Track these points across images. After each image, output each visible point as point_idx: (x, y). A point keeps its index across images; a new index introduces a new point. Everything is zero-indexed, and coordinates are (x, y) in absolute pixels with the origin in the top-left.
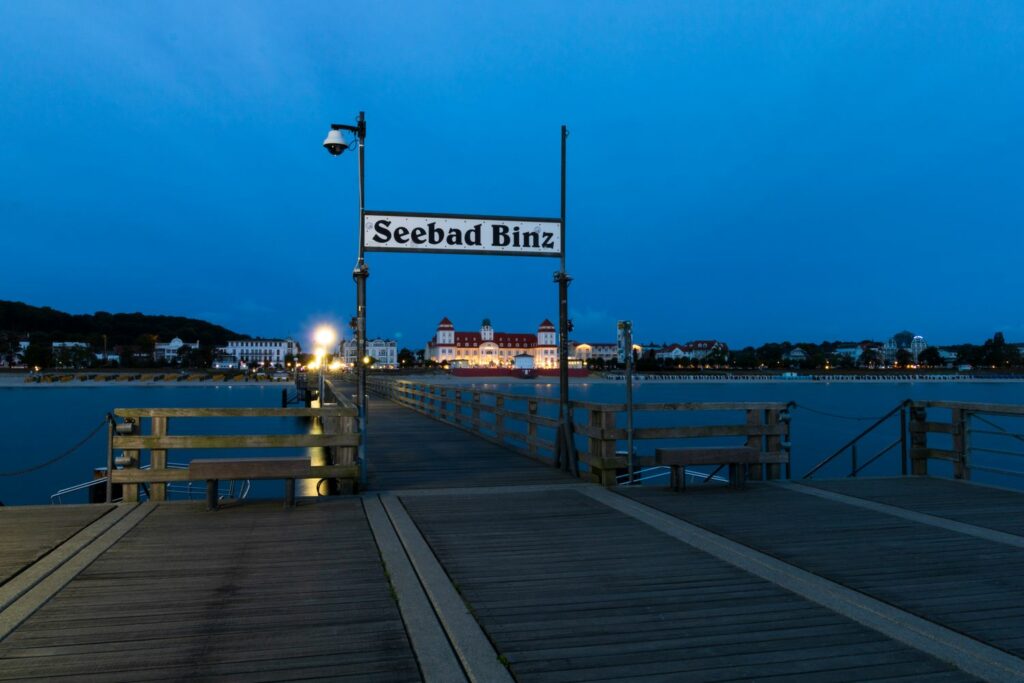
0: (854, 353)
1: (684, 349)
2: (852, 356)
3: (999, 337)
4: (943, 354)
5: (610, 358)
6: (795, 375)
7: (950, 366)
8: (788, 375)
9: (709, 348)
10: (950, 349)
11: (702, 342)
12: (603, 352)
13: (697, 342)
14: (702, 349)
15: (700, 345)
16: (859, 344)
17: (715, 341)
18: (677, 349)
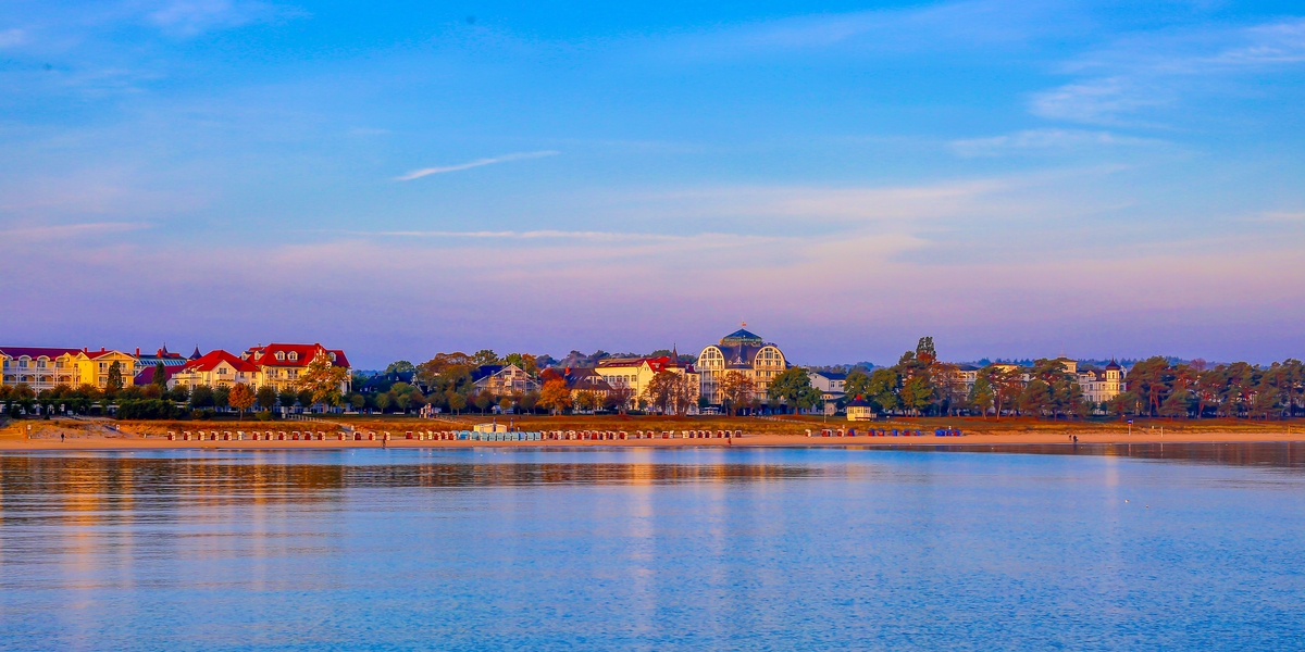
0: (635, 378)
1: (240, 365)
2: (632, 385)
3: (926, 351)
4: (819, 383)
5: (51, 386)
6: (501, 429)
7: (830, 409)
8: (488, 428)
9: (301, 362)
10: (830, 374)
11: (287, 348)
12: (32, 368)
13: (274, 348)
14: (286, 364)
15: (279, 355)
16: (645, 358)
17: (317, 346)
18: (224, 364)
